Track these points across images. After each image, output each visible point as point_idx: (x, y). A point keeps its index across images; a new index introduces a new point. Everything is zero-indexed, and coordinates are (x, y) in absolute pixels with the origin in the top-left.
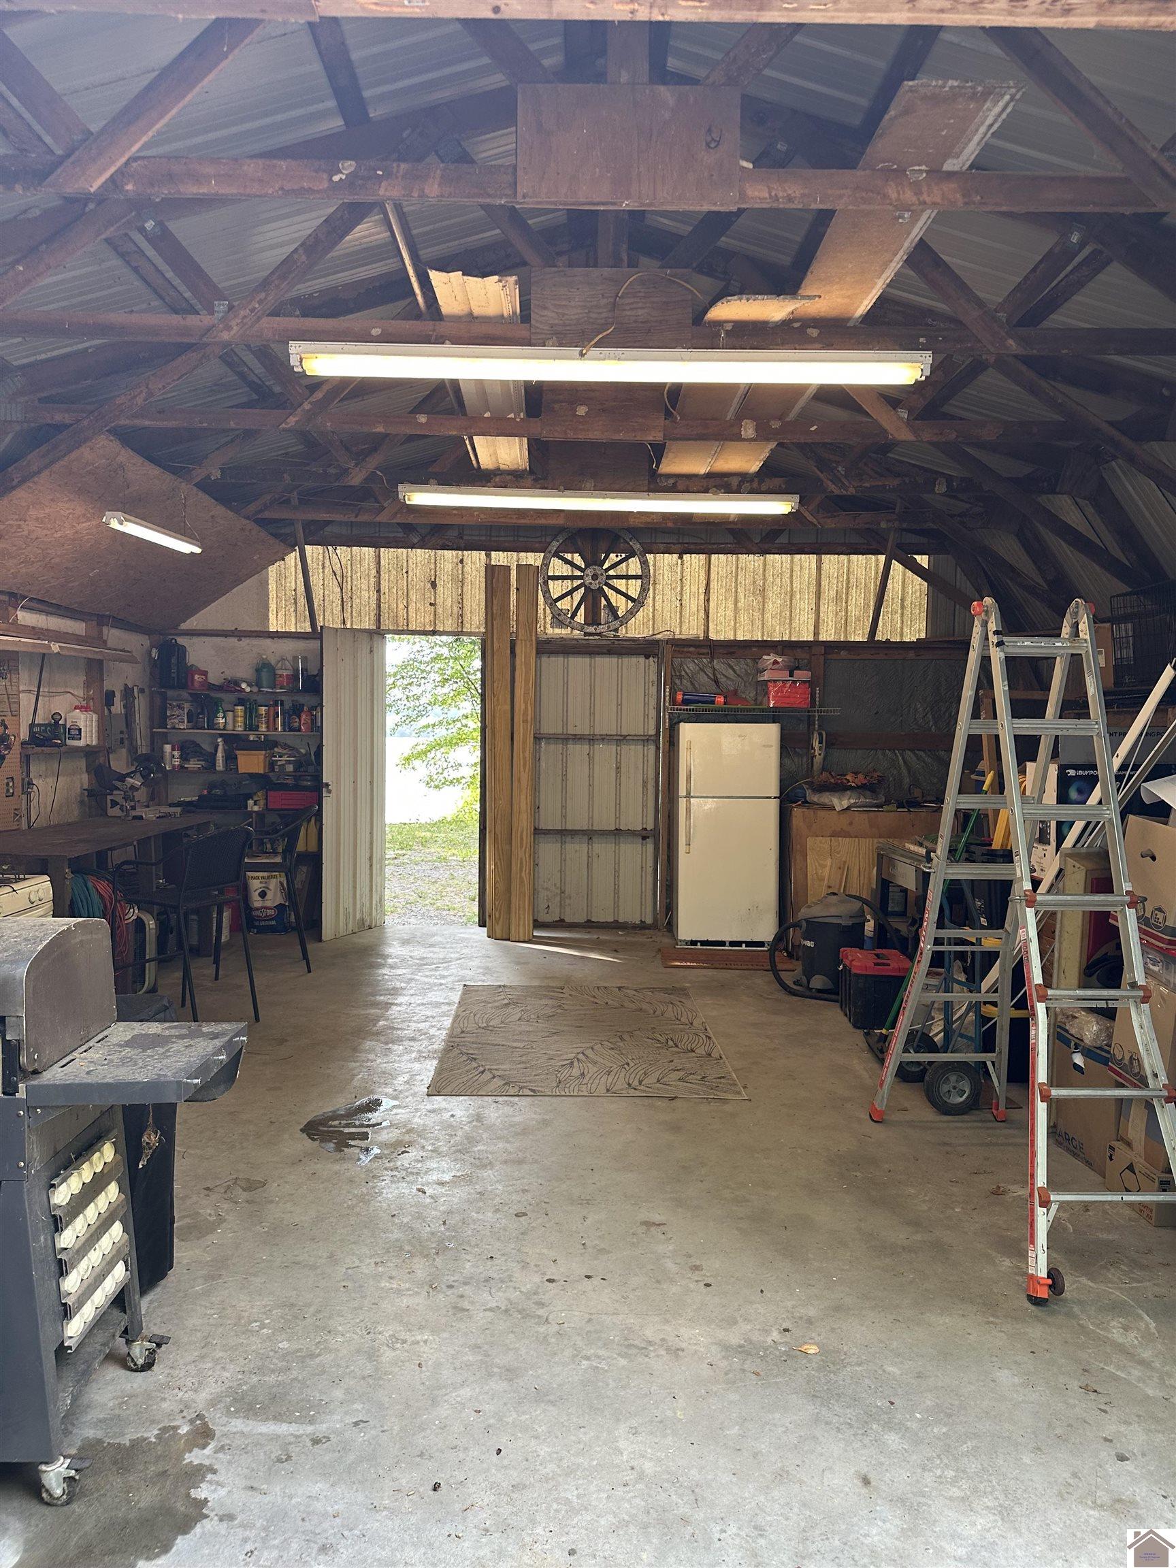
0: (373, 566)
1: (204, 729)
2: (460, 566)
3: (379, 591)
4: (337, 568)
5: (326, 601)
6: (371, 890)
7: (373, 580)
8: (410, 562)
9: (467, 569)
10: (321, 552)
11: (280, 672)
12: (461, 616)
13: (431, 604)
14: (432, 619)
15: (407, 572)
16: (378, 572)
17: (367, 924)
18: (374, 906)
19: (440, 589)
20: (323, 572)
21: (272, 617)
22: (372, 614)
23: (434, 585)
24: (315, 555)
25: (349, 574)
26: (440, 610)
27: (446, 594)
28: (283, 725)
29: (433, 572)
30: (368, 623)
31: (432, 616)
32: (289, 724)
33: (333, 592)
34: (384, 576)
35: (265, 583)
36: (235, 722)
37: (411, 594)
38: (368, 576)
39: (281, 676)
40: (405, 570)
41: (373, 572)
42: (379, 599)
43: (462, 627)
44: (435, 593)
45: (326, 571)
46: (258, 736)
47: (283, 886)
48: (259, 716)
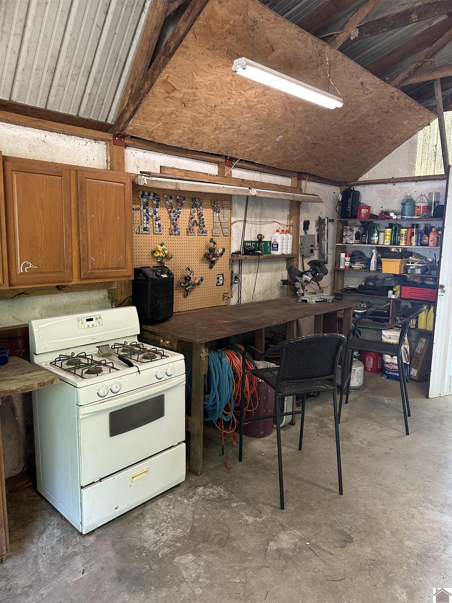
1: (365, 243)
11: (418, 204)
21: (417, 166)
28: (416, 241)
32: (421, 240)
35: (415, 143)
36: (384, 239)
39: (419, 207)
46: (397, 249)
47: (406, 351)
48: (400, 235)
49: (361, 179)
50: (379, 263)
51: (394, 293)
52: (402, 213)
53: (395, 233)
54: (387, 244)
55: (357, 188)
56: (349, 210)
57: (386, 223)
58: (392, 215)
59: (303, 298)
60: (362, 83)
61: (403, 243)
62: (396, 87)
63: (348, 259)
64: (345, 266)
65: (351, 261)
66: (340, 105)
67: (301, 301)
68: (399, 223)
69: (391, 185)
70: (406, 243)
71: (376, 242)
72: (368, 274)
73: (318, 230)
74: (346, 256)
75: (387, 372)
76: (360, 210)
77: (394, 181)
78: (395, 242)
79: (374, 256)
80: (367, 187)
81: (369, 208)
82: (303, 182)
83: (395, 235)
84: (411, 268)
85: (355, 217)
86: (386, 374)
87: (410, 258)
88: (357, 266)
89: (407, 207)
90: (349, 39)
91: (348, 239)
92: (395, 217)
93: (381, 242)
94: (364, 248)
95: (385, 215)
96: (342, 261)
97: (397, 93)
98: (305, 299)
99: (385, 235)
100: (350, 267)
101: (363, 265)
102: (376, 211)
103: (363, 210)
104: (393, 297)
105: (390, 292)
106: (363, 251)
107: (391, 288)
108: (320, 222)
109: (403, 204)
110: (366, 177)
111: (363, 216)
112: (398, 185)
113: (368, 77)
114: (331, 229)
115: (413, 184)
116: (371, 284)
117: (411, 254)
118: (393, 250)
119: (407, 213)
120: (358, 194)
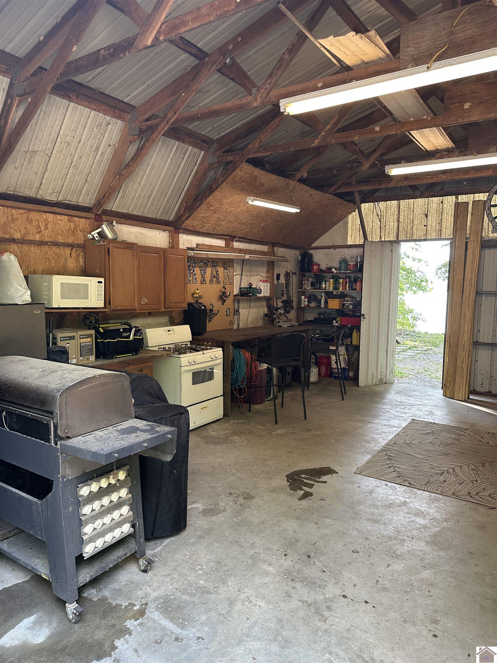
0: (396, 209)
1: (317, 289)
2: (441, 205)
3: (398, 221)
4: (379, 213)
5: (373, 229)
6: (387, 366)
7: (396, 217)
8: (415, 206)
9: (445, 206)
10: (372, 205)
11: (349, 263)
12: (441, 230)
13: (425, 226)
14: (425, 233)
15: (413, 211)
16: (399, 212)
17: (384, 381)
18: (388, 373)
19: (429, 217)
20: (373, 215)
21: (349, 238)
22: (395, 233)
23: (426, 216)
24: (369, 207)
25: (385, 215)
26: (429, 228)
27: (433, 220)
28: (349, 287)
29: (426, 209)
30: (392, 238)
31: (425, 231)
32: (352, 287)
33: (377, 224)
34: (402, 214)
35: (347, 223)
36: (329, 286)
37: (414, 221)
38: (394, 214)
39: (350, 265)
40: (412, 210)
41: (396, 213)
42: (398, 226)
43: (441, 236)
44: (427, 220)
45: (374, 215)
46: (337, 292)
47: (346, 360)
48: (339, 283)
49: (313, 245)
50: (326, 302)
51: (337, 322)
52: (340, 269)
53: (336, 282)
54: (331, 289)
55: (311, 252)
56: (306, 266)
57: (329, 275)
58: (333, 270)
59: (279, 324)
60: (310, 195)
61: (341, 289)
62: (330, 194)
63: (306, 300)
64: (305, 305)
65: (308, 301)
66: (298, 211)
67: (277, 326)
68: (339, 275)
69: (333, 250)
70: (342, 288)
71: (324, 288)
72: (320, 310)
73: (286, 280)
74: (305, 298)
75: (334, 375)
76: (313, 267)
77: (334, 247)
78: (336, 288)
79: (323, 297)
80: (317, 251)
81: (319, 265)
82: (276, 248)
83: (336, 284)
84: (346, 305)
85: (310, 271)
86: (333, 376)
87: (346, 298)
88: (313, 305)
89: (343, 265)
90: (302, 177)
91: (306, 286)
92: (335, 272)
93: (327, 288)
94: (316, 292)
95: (329, 269)
96: (303, 301)
97: (331, 197)
98: (280, 325)
99: (330, 284)
100: (308, 305)
101: (316, 304)
102: (323, 267)
103: (315, 267)
104: (336, 324)
105: (334, 321)
106: (316, 294)
107: (335, 319)
108: (287, 275)
109: (340, 263)
110: (316, 244)
111: (315, 270)
112: (337, 250)
113: (313, 192)
114: (294, 279)
115: (346, 249)
116: (322, 317)
117: (346, 296)
118: (334, 293)
119: (343, 269)
120: (311, 256)
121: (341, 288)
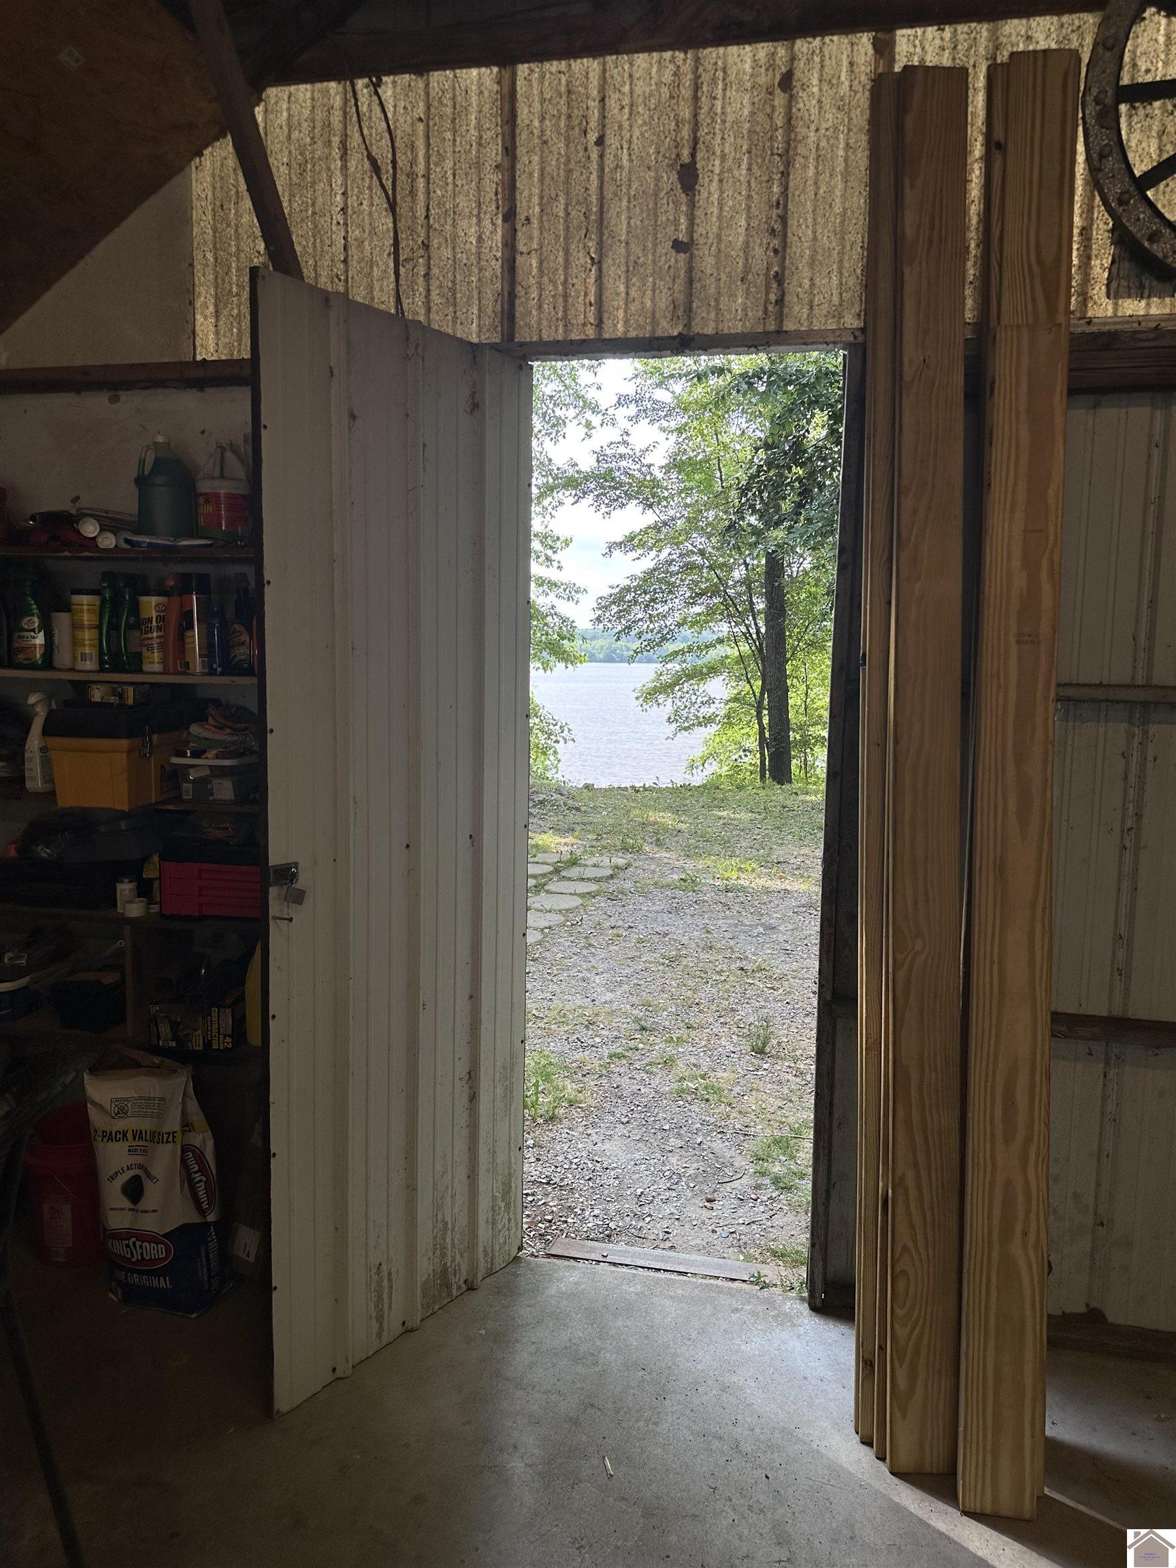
0: (493, 130)
2: (780, 99)
3: (510, 216)
4: (382, 150)
5: (353, 263)
6: (472, 1175)
7: (491, 180)
8: (612, 103)
9: (807, 104)
10: (338, 102)
11: (204, 487)
12: (779, 278)
13: (678, 246)
14: (680, 297)
15: (600, 141)
16: (510, 150)
17: (458, 1281)
18: (482, 1217)
19: (709, 190)
20: (344, 167)
22: (489, 293)
23: (688, 177)
24: (320, 115)
25: (421, 168)
26: (707, 263)
27: (728, 208)
29: (686, 132)
30: (476, 322)
31: (679, 286)
33: (373, 232)
34: (529, 162)
35: (181, 218)
37: (611, 213)
38: (478, 165)
39: (212, 498)
40: (593, 137)
41: (494, 152)
42: (510, 245)
43: (780, 317)
44: (692, 205)
45: (352, 164)
46: (117, 689)
51: (140, 894)
52: (142, 524)
53: (115, 614)
54: (84, 665)
58: (92, 530)
61: (154, 662)
69: (102, 399)
70: (164, 661)
71: (38, 658)
75: (121, 1275)
78: (119, 658)
79: (39, 723)
83: (114, 627)
84: (193, 774)
89: (161, 496)
92: (108, 541)
93: (61, 658)
95: (64, 525)
99: (75, 626)
104: (136, 909)
109: (142, 482)
112: (130, 401)
115: (188, 399)
116: (45, 854)
118: (97, 695)
119: (159, 522)
121: (156, 656)
